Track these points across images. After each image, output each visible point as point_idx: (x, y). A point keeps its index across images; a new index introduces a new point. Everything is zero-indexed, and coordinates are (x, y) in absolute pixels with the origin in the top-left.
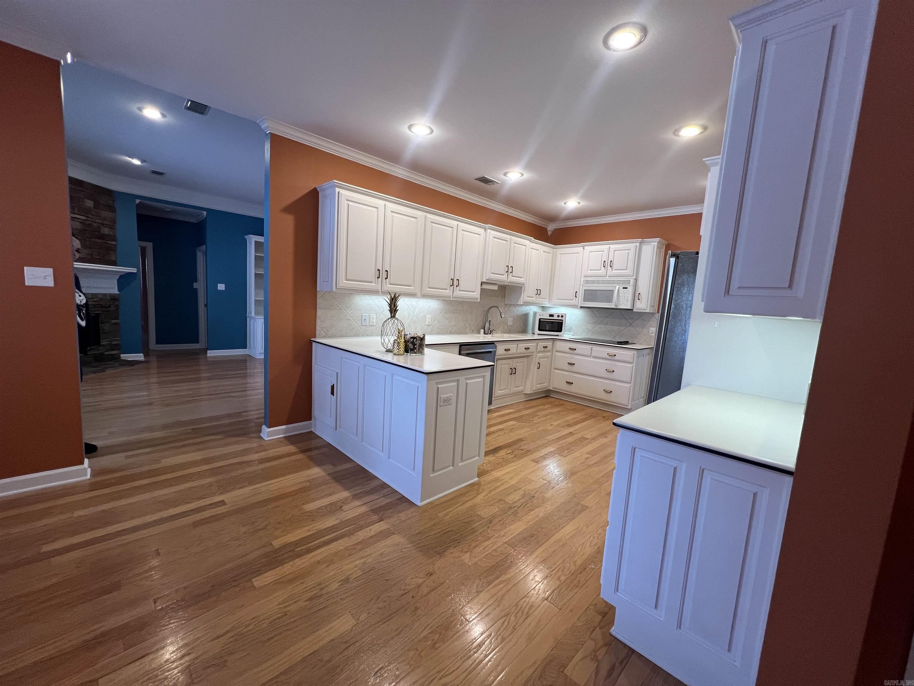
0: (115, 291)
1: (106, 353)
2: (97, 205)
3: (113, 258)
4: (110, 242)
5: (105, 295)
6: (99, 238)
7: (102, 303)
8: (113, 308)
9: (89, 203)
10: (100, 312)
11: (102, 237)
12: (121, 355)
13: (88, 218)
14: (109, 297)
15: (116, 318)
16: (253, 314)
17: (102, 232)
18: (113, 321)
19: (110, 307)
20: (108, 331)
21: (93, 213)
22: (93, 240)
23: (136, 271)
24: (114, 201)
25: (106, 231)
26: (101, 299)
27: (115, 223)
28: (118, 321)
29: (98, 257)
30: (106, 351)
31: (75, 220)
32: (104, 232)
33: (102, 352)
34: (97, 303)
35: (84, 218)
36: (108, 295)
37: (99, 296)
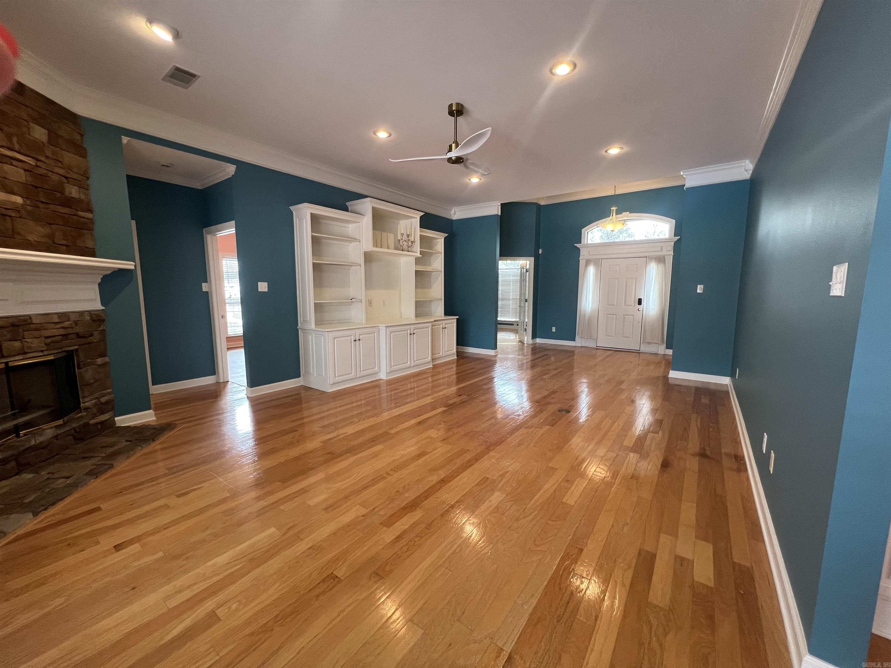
0: (97, 305)
1: (92, 422)
2: (54, 136)
3: (89, 244)
4: (81, 214)
5: (81, 313)
6: (63, 205)
7: (77, 330)
8: (96, 337)
9: (39, 133)
10: (76, 347)
11: (68, 202)
12: (116, 419)
13: (39, 164)
14: (88, 318)
15: (103, 355)
16: (313, 326)
17: (67, 194)
18: (99, 361)
19: (92, 335)
20: (92, 381)
21: (49, 154)
22: (52, 207)
23: (133, 267)
24: (82, 135)
25: (73, 191)
26: (76, 323)
27: (88, 178)
28: (107, 359)
29: (64, 242)
30: (92, 418)
31: (14, 163)
32: (71, 193)
33: (85, 421)
34: (70, 331)
35: (32, 162)
36: (86, 314)
37: (73, 317)
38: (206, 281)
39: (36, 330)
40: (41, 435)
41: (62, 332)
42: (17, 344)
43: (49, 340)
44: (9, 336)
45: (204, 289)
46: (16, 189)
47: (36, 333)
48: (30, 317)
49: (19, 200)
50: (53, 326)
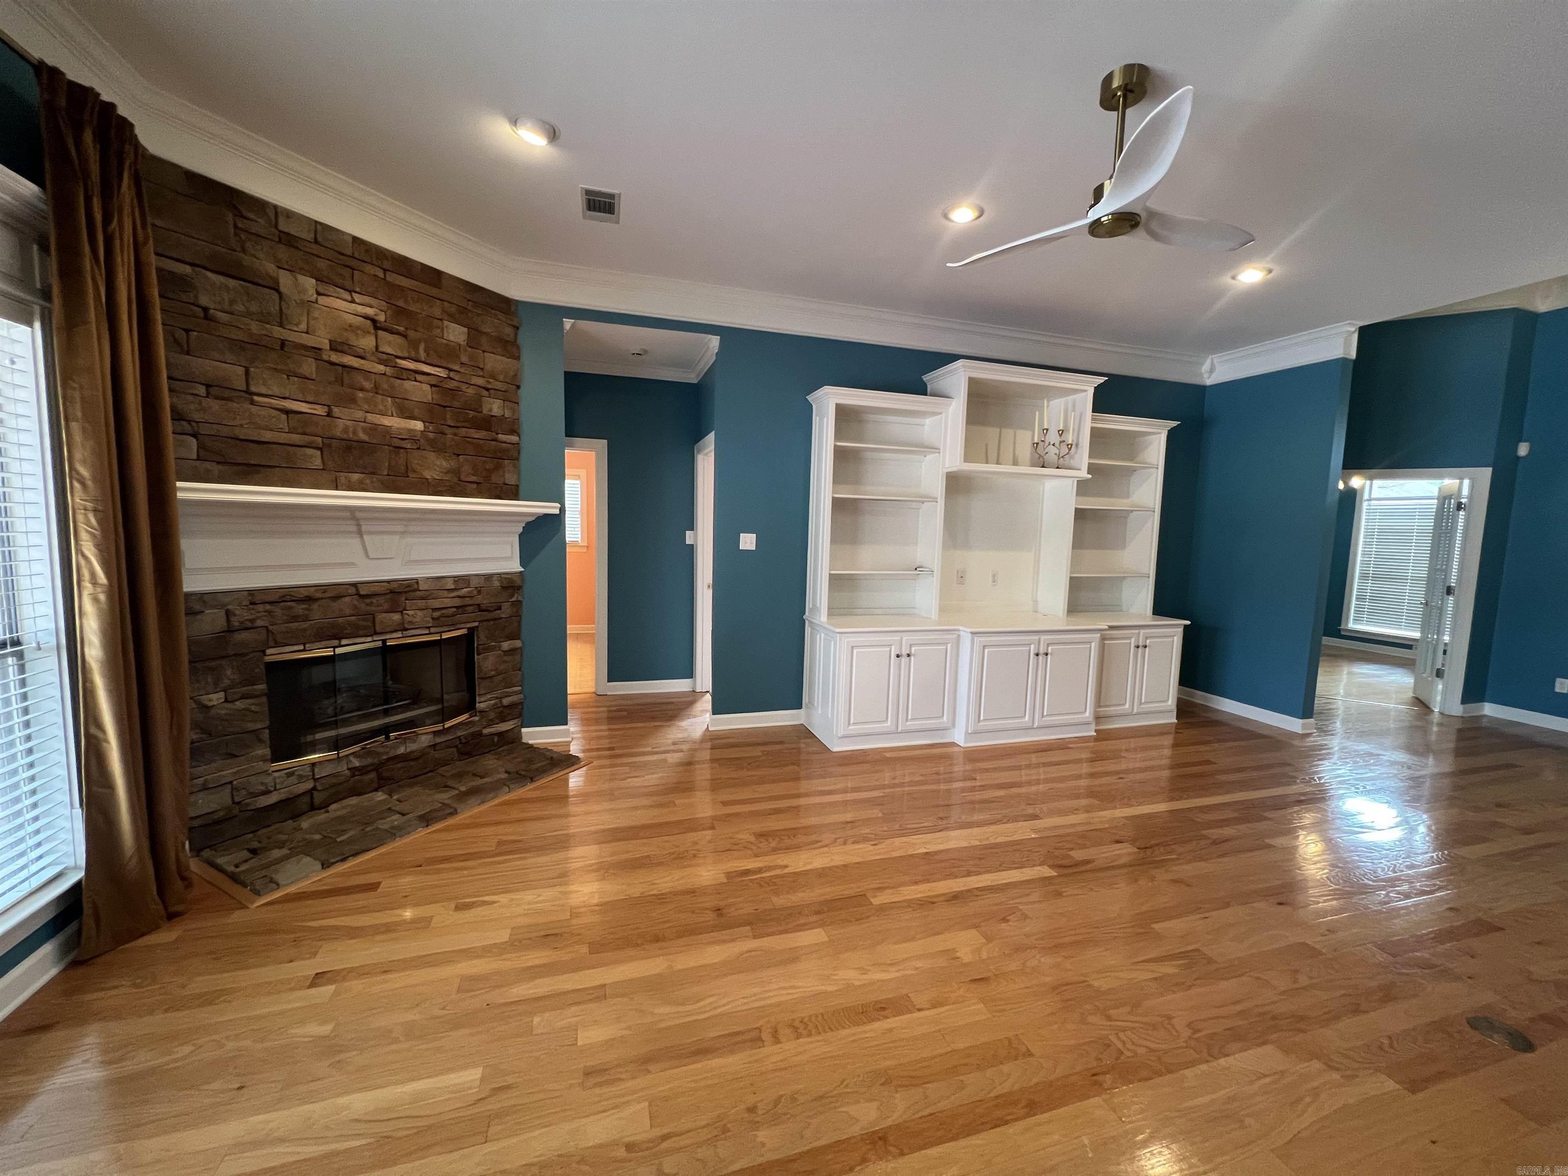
0: (514, 566)
1: (486, 731)
2: (475, 335)
3: (511, 479)
4: (501, 437)
5: (489, 577)
6: (478, 428)
7: (479, 599)
8: (506, 611)
9: (456, 333)
10: (476, 624)
11: (487, 423)
12: (524, 730)
13: (452, 374)
14: (497, 584)
15: (515, 635)
16: (823, 617)
17: (485, 411)
18: (506, 645)
19: (499, 608)
20: (493, 673)
21: (464, 359)
22: (463, 432)
23: (557, 511)
24: (517, 328)
25: (495, 407)
26: (479, 590)
27: (518, 387)
28: (518, 643)
29: (474, 478)
30: (489, 726)
31: (419, 377)
32: (490, 410)
33: (476, 729)
34: (468, 601)
35: (442, 373)
36: (495, 578)
37: (474, 583)
38: (692, 529)
39: (422, 598)
40: (414, 741)
41: (458, 602)
42: (396, 617)
43: (436, 614)
44: (386, 606)
45: (688, 541)
46: (416, 412)
47: (421, 603)
48: (417, 581)
49: (419, 425)
50: (446, 594)
